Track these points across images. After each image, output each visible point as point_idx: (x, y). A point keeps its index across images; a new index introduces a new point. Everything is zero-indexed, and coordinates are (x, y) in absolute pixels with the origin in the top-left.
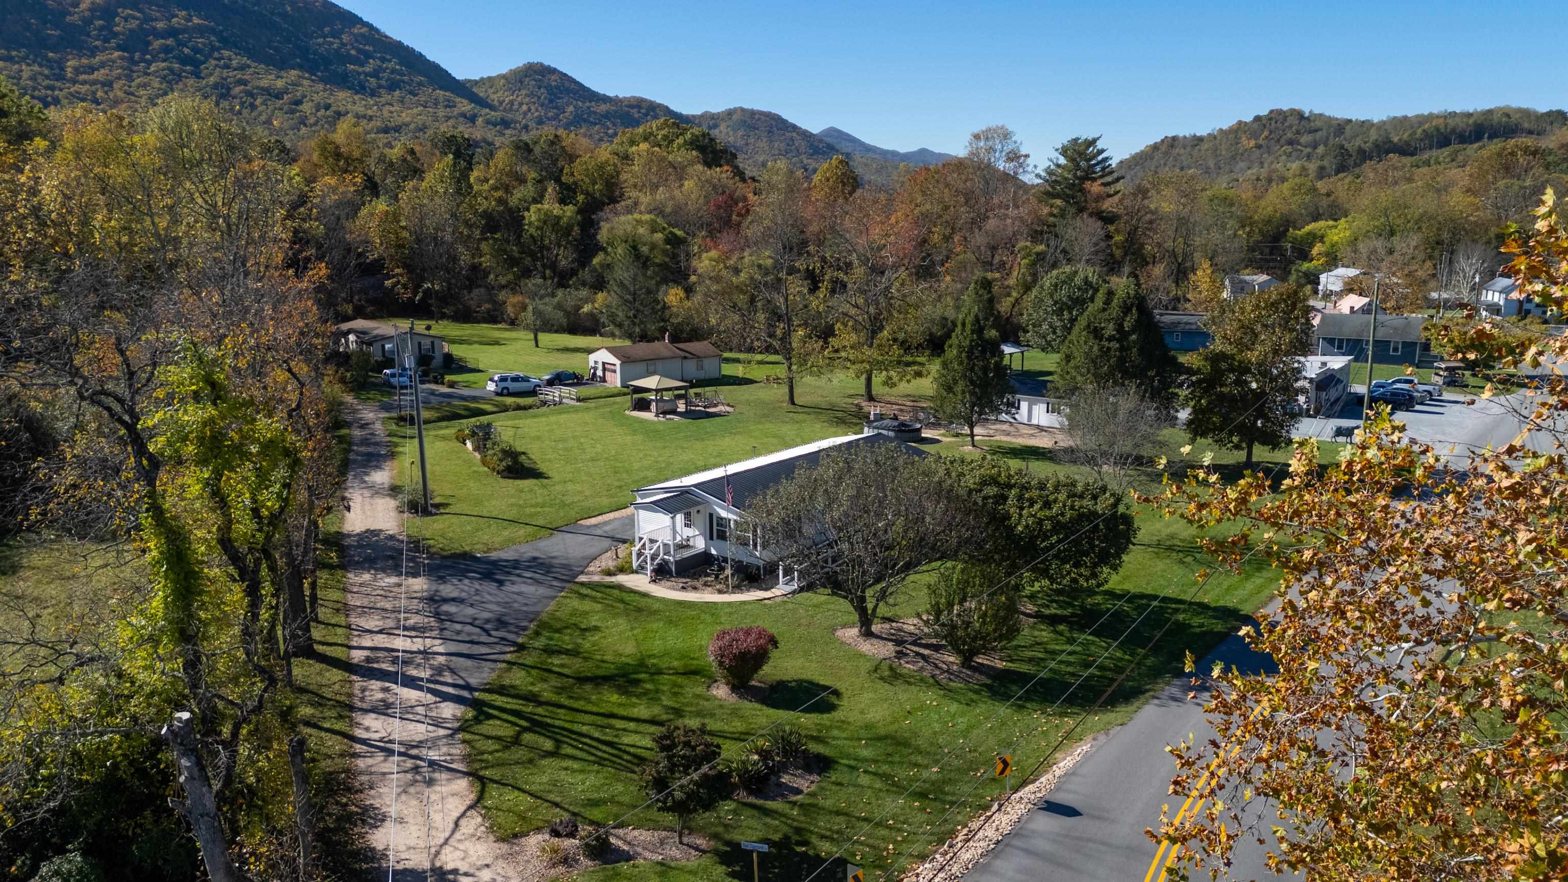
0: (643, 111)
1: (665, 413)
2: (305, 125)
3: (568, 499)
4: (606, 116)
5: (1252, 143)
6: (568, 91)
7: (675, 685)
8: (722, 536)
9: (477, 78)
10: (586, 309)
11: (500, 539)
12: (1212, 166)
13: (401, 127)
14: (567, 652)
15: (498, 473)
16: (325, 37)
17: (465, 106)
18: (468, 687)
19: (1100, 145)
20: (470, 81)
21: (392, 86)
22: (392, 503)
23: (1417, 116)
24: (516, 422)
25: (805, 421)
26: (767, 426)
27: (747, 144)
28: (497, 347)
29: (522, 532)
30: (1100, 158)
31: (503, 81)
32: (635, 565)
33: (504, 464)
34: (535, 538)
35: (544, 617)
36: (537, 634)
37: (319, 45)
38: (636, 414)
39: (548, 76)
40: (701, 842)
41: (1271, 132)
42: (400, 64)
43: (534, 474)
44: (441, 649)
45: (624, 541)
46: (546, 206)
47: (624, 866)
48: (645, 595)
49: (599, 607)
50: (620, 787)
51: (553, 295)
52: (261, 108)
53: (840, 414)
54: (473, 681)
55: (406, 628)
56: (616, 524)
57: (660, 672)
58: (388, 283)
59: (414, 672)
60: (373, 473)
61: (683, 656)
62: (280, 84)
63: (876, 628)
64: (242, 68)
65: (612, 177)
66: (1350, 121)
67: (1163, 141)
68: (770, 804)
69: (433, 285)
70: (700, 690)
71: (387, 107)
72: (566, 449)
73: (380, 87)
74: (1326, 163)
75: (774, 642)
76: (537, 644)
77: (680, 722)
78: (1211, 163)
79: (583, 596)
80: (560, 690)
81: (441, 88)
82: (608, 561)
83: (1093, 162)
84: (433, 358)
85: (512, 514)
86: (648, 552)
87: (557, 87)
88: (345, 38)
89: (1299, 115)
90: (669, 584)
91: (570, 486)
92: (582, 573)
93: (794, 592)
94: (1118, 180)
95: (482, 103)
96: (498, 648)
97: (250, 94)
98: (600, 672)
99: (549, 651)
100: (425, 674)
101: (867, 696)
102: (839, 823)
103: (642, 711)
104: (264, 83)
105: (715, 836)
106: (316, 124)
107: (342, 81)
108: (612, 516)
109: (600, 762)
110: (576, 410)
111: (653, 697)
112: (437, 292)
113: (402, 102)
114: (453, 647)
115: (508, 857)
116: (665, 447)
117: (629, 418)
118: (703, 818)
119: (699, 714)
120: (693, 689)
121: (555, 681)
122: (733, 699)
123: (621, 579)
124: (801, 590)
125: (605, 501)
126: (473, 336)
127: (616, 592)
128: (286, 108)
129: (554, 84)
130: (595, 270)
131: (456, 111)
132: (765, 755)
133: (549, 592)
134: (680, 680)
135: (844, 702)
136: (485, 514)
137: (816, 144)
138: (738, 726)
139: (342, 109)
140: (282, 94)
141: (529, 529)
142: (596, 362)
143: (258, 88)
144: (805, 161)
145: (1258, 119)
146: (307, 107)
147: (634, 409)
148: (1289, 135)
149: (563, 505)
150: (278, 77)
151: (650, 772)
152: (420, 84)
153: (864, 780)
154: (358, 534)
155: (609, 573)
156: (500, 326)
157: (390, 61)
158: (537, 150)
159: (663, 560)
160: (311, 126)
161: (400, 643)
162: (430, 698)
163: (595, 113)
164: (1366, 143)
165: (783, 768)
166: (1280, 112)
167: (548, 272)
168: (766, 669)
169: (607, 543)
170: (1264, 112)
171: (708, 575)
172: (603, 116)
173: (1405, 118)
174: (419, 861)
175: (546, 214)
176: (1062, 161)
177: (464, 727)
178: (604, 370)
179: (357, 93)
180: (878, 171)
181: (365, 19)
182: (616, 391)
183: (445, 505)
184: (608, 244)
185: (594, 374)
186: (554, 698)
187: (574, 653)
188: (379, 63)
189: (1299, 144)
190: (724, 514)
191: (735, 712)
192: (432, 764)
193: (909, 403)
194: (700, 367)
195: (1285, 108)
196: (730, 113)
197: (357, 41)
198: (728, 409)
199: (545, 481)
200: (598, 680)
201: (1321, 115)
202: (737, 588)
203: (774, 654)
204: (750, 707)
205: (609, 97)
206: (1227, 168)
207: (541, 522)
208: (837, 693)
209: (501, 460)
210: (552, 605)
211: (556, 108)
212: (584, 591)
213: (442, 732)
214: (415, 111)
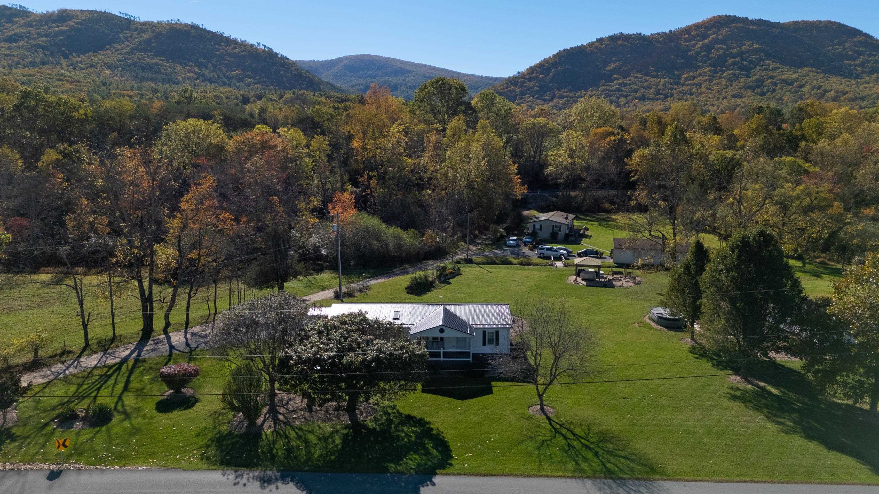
16: (834, 45)
21: (873, 72)
37: (828, 51)
52: (778, 91)
62: (795, 76)
64: (775, 69)
71: (864, 85)
73: (863, 72)
88: (847, 45)
97: (774, 84)
104: (785, 77)
107: (837, 71)
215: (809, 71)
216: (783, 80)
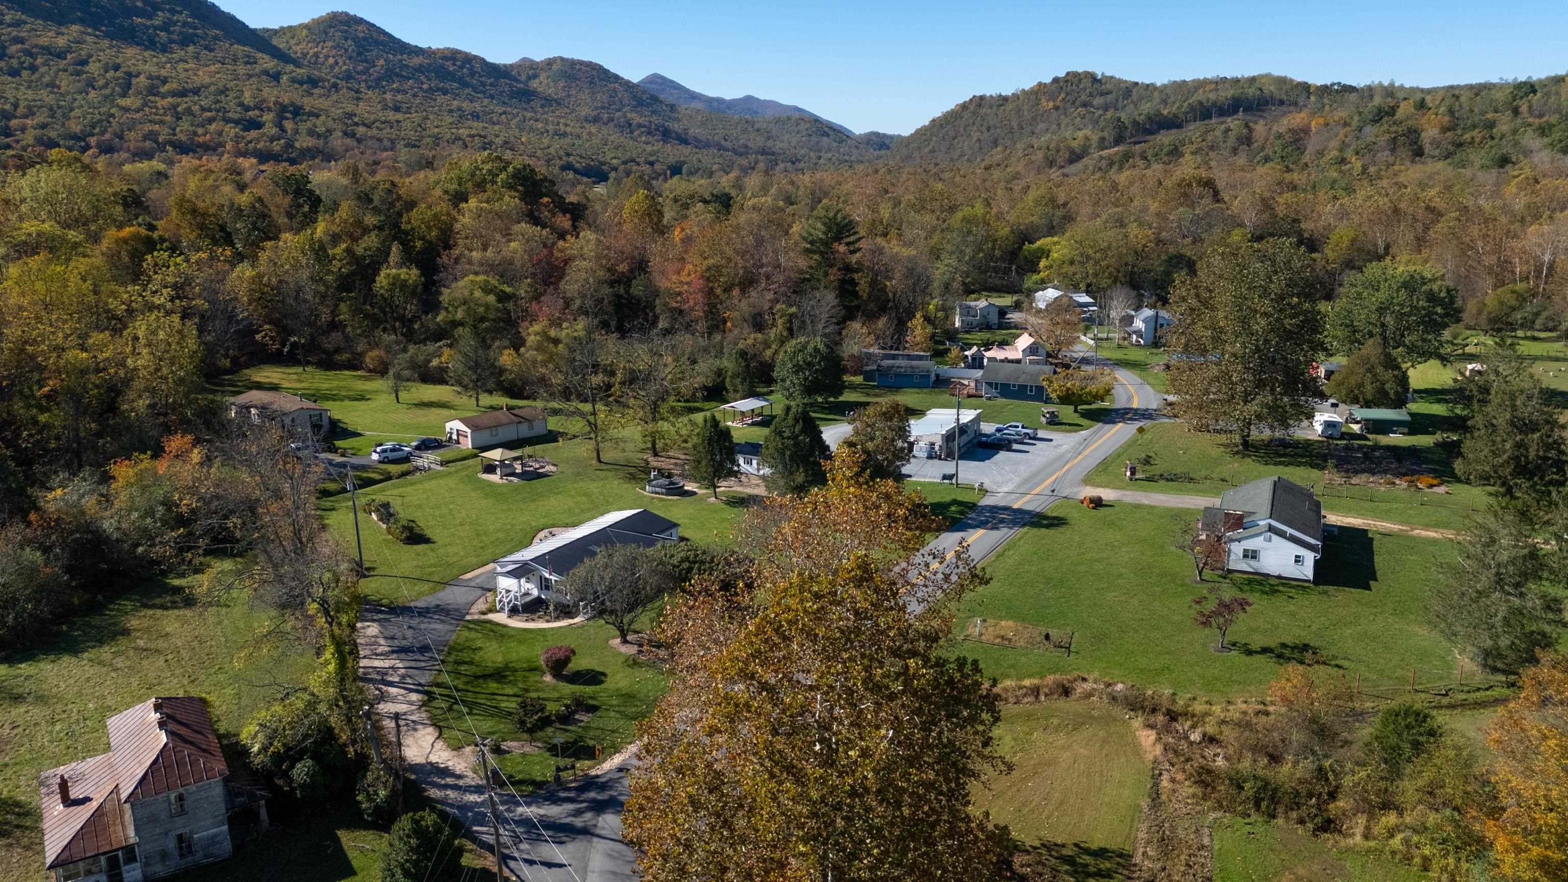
0: (458, 63)
1: (507, 475)
2: (94, 88)
3: (452, 560)
4: (420, 69)
5: (1051, 104)
6: (377, 43)
7: (524, 677)
8: (547, 588)
9: (277, 27)
10: (435, 363)
11: (414, 593)
12: (1015, 125)
13: (199, 89)
14: (467, 663)
15: (401, 540)
17: (267, 62)
18: (420, 685)
20: (268, 30)
21: (185, 41)
23: (1193, 81)
24: (401, 490)
25: (606, 478)
26: (581, 484)
27: (569, 96)
28: (363, 402)
29: (426, 587)
31: (305, 32)
32: (498, 608)
33: (403, 532)
34: (433, 591)
35: (451, 643)
36: (449, 653)
38: (486, 476)
39: (354, 27)
40: (539, 745)
41: (1067, 94)
42: (193, 15)
43: (427, 540)
44: (401, 665)
45: (490, 590)
46: (394, 270)
47: (508, 756)
48: (505, 626)
49: (480, 635)
50: (502, 726)
51: (405, 350)
52: (43, 69)
53: (632, 470)
54: (422, 682)
55: (377, 655)
56: (484, 577)
57: (516, 670)
58: (258, 337)
59: (391, 679)
61: (528, 661)
62: (61, 42)
63: (629, 638)
64: (17, 24)
65: (446, 225)
66: (1136, 84)
67: (971, 100)
68: (570, 728)
69: (299, 338)
70: (537, 678)
71: (181, 65)
72: (441, 516)
73: (172, 41)
74: (1106, 134)
75: (573, 652)
76: (451, 659)
77: (528, 695)
78: (1015, 124)
79: (470, 629)
80: (467, 683)
81: (239, 42)
82: (481, 605)
83: (842, 225)
85: (417, 574)
86: (506, 600)
87: (364, 39)
89: (1092, 78)
90: (519, 618)
91: (449, 549)
92: (467, 613)
93: (587, 620)
95: (283, 57)
96: (431, 663)
97: (28, 53)
98: (486, 672)
99: (458, 663)
100: (397, 679)
101: (619, 676)
102: (598, 733)
103: (509, 690)
104: (44, 41)
105: (545, 742)
106: (106, 85)
107: (130, 36)
108: (480, 571)
109: (491, 715)
110: (440, 475)
111: (514, 683)
112: (302, 344)
113: (197, 58)
114: (407, 664)
115: (458, 756)
116: (509, 509)
118: (540, 734)
119: (537, 690)
120: (533, 678)
121: (464, 679)
122: (554, 681)
123: (491, 616)
124: (591, 618)
125: (474, 560)
126: (340, 388)
127: (488, 625)
128: (71, 68)
129: (361, 35)
131: (258, 69)
132: (567, 706)
133: (451, 628)
134: (527, 674)
135: (608, 679)
136: (400, 574)
137: (639, 95)
138: (556, 695)
139: (133, 69)
140: (65, 53)
141: (431, 585)
142: (451, 430)
143: (36, 46)
144: (629, 115)
145: (1056, 80)
146: (93, 68)
147: (484, 472)
148: (1083, 97)
149: (447, 564)
150: (59, 34)
151: (516, 718)
152: (216, 38)
153: (612, 714)
155: (484, 613)
156: (359, 373)
157: (180, 13)
158: (376, 198)
159: (515, 603)
160: (101, 88)
161: (377, 663)
162: (402, 691)
163: (407, 66)
164: (1140, 115)
165: (576, 712)
166: (1076, 75)
167: (397, 324)
168: (570, 665)
169: (479, 592)
170: (1062, 74)
171: (540, 612)
172: (415, 70)
173: (1185, 81)
174: (420, 760)
175: (394, 278)
177: (424, 704)
178: (458, 435)
179: (147, 48)
180: (703, 124)
182: (468, 454)
183: (373, 569)
184: (449, 304)
185: (450, 438)
186: (465, 687)
187: (471, 663)
188: (168, 15)
189: (1092, 106)
190: (547, 576)
191: (554, 688)
192: (413, 722)
193: (683, 457)
194: (531, 428)
195: (1080, 70)
196: (550, 62)
198: (553, 468)
199: (432, 545)
200: (486, 677)
201: (1112, 77)
202: (557, 618)
203: (573, 658)
204: (562, 685)
205: (421, 49)
206: (1029, 129)
207: (436, 579)
208: (604, 675)
210: (454, 636)
211: (366, 61)
212: (471, 626)
213: (414, 707)
214: (212, 68)
215: (83, 33)
216: (42, 48)
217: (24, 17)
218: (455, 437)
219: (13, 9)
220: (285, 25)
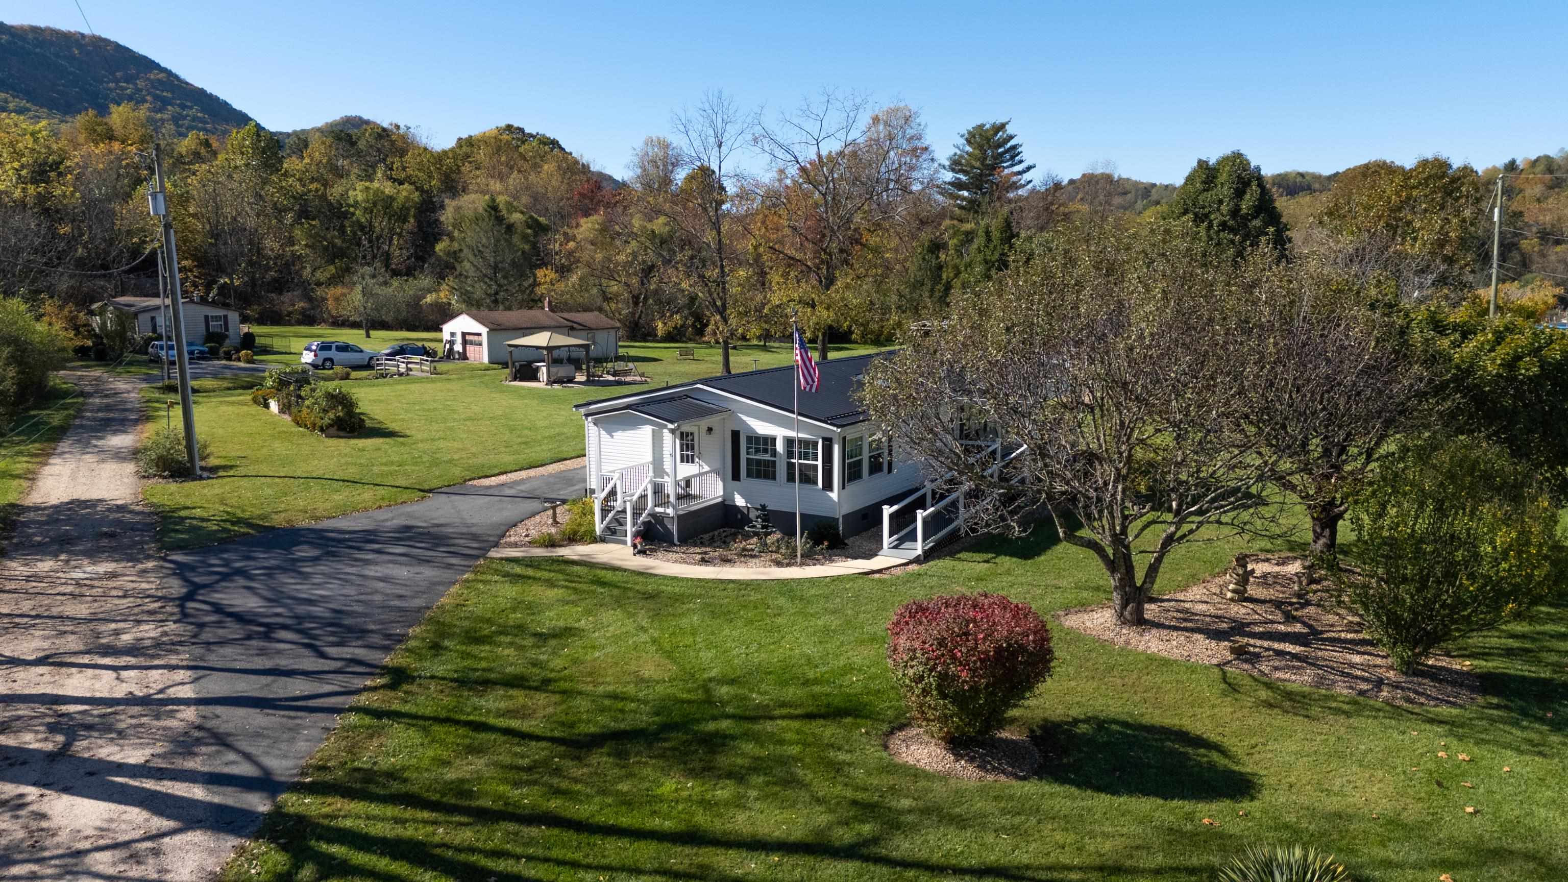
1: (560, 381)
3: (443, 458)
8: (759, 471)
10: (429, 299)
11: (328, 505)
14: (516, 682)
15: (322, 430)
16: (117, 81)
18: (262, 783)
19: (1010, 129)
22: (130, 468)
29: (367, 495)
30: (1009, 145)
32: (599, 528)
33: (331, 415)
34: (395, 501)
35: (441, 615)
36: (434, 647)
37: (111, 90)
38: (517, 384)
43: (385, 434)
45: (563, 502)
46: (376, 185)
48: (634, 575)
51: (388, 282)
54: (281, 767)
56: (535, 484)
60: (109, 437)
65: (452, 172)
69: (232, 279)
72: (426, 411)
76: (440, 670)
82: (540, 529)
83: (1000, 150)
84: (227, 336)
85: (352, 472)
86: (623, 504)
88: (140, 84)
90: (674, 555)
91: (442, 444)
92: (496, 545)
93: (917, 560)
94: (1029, 168)
96: (343, 683)
99: (470, 683)
108: (523, 474)
110: (430, 383)
112: (236, 289)
114: (222, 686)
117: (508, 386)
123: (581, 551)
124: (928, 556)
130: (439, 259)
133: (442, 575)
136: (299, 474)
141: (385, 491)
142: (453, 334)
147: (515, 380)
149: (435, 463)
154: (52, 507)
156: (319, 327)
157: (191, 108)
159: (653, 515)
161: (84, 683)
167: (378, 265)
169: (529, 505)
171: (747, 536)
175: (375, 194)
176: (968, 149)
178: (465, 343)
181: (163, 65)
182: (483, 367)
183: (228, 468)
184: (454, 227)
185: (451, 350)
188: (178, 109)
190: (762, 428)
197: (153, 87)
198: (644, 379)
199: (398, 440)
200: (619, 741)
207: (404, 483)
209: (325, 411)
210: (450, 596)
212: (517, 571)
217: (28, 105)
218: (458, 347)
219: (18, 97)
220: (298, 129)
